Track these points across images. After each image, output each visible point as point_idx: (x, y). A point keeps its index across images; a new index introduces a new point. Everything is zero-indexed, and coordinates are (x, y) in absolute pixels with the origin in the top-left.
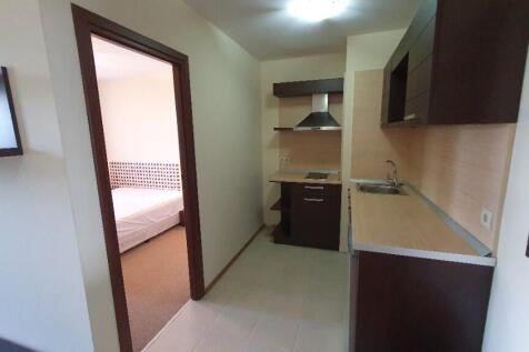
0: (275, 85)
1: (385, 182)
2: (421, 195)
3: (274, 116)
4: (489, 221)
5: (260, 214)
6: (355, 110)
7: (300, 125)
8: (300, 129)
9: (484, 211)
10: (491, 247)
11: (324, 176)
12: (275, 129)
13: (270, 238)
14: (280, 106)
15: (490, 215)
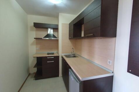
0: (34, 23)
1: (71, 54)
2: (82, 57)
3: (34, 34)
4: (111, 63)
5: (28, 70)
7: (45, 37)
9: (109, 60)
10: (112, 70)
13: (33, 79)
14: (36, 30)
15: (111, 61)
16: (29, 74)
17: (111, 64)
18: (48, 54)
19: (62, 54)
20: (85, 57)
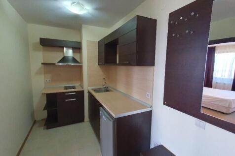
1: (102, 87)
3: (40, 56)
6: (88, 57)
7: (59, 62)
8: (60, 64)
9: (148, 93)
11: (74, 87)
12: (42, 64)
14: (43, 51)
15: (149, 94)
16: (35, 122)
17: (149, 97)
18: (66, 88)
19: (89, 88)
20: (122, 91)
